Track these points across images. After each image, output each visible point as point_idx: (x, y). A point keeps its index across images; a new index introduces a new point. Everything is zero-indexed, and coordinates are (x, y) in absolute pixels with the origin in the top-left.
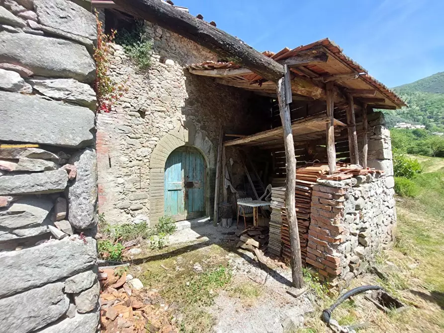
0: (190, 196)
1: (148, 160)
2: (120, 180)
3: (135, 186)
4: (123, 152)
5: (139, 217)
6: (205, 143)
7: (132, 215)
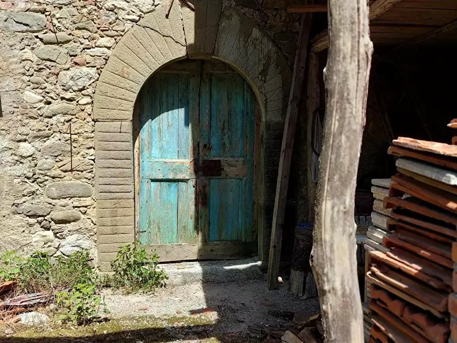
0: (214, 199)
1: (88, 100)
2: (26, 148)
3: (60, 164)
4: (28, 78)
5: (71, 239)
6: (251, 48)
7: (55, 234)
